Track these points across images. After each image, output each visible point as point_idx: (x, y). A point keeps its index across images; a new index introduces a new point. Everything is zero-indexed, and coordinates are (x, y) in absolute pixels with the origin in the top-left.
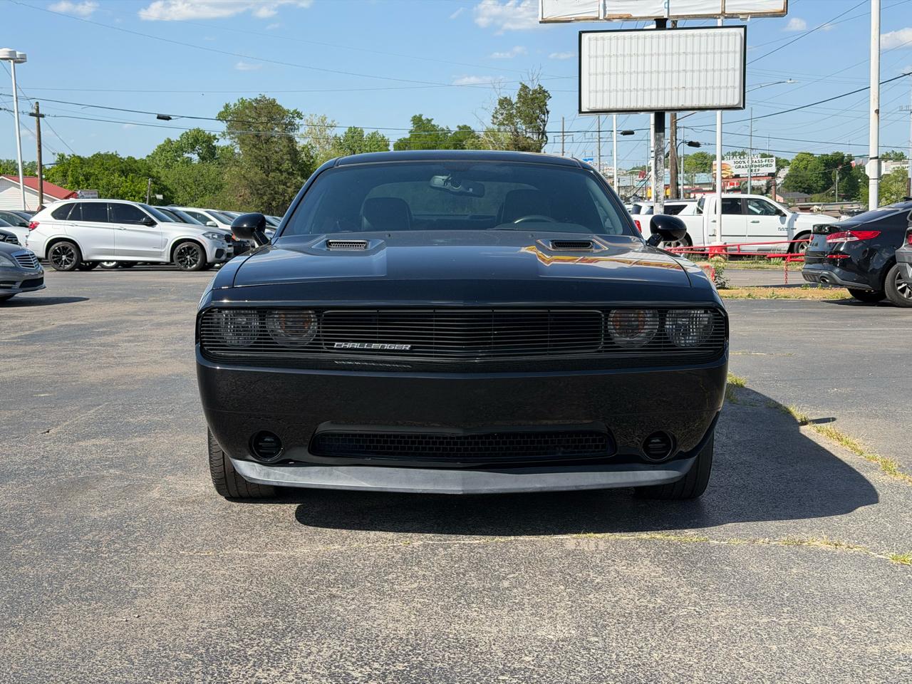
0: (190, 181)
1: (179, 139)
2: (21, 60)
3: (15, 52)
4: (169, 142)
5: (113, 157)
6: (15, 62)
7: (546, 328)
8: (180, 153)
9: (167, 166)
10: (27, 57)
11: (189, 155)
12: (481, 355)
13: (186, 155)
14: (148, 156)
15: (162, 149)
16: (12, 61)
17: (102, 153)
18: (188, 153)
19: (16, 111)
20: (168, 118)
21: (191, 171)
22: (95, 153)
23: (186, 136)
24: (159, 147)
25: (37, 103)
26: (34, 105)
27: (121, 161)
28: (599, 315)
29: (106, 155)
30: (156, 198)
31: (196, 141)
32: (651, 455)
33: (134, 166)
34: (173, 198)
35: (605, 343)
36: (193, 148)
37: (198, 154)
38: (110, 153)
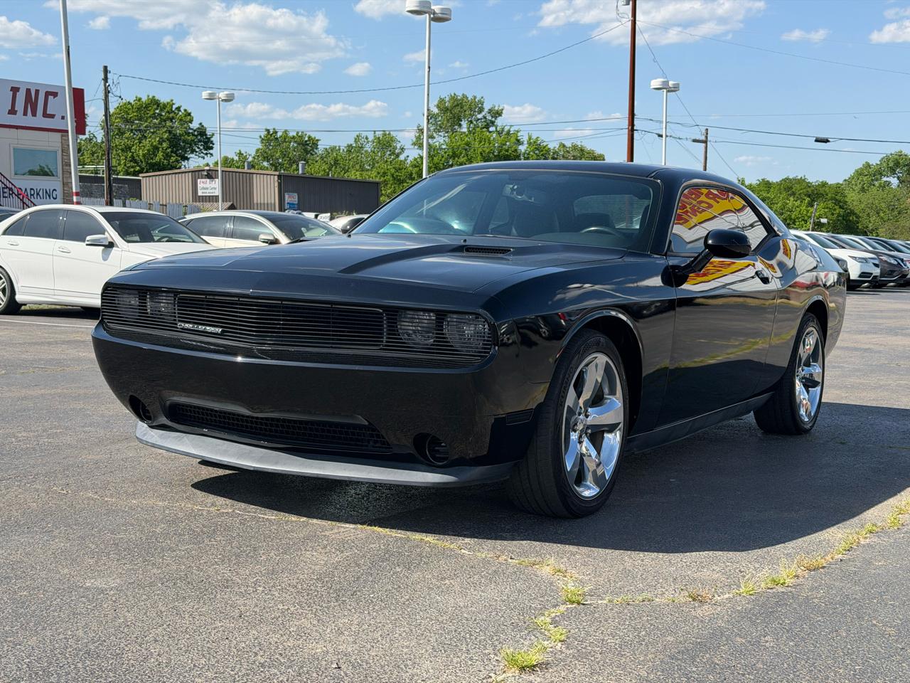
0: (883, 205)
1: (879, 163)
2: (675, 89)
3: (668, 82)
4: (868, 166)
5: (801, 181)
6: (668, 91)
7: (329, 323)
8: (879, 177)
9: (863, 190)
10: (680, 87)
11: (888, 179)
12: (269, 342)
13: (885, 179)
14: (845, 180)
15: (859, 173)
16: (665, 90)
17: (791, 177)
18: (888, 177)
19: (664, 136)
20: (826, 141)
21: (886, 195)
22: (784, 178)
23: (886, 159)
24: (857, 171)
25: (707, 129)
26: (704, 131)
27: (809, 185)
28: (381, 314)
29: (795, 179)
30: (820, 222)
31: (897, 164)
32: (435, 458)
33: (822, 190)
34: (858, 223)
35: (387, 342)
36: (893, 171)
37: (898, 178)
38: (799, 178)
